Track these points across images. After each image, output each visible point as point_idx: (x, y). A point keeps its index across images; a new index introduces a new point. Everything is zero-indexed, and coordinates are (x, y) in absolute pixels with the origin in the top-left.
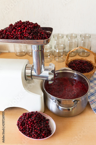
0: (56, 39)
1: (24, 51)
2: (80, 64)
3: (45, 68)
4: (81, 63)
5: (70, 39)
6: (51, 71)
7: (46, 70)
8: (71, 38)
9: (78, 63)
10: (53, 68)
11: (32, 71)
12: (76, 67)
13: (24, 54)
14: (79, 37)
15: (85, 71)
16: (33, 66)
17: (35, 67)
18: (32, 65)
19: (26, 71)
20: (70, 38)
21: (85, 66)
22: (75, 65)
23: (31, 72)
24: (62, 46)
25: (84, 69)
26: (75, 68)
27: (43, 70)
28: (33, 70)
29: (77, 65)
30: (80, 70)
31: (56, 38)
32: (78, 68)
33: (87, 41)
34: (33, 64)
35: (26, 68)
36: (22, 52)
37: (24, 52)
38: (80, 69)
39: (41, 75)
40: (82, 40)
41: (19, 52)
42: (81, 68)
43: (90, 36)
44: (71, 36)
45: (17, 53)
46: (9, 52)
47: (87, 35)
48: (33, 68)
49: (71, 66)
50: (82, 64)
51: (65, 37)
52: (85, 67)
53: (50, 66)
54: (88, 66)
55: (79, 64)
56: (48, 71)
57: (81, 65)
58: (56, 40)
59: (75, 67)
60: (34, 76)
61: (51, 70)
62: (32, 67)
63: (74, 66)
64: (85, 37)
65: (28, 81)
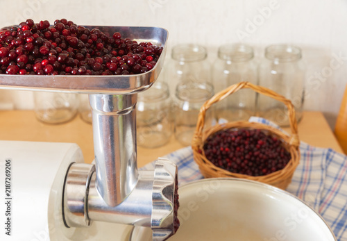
0: (182, 63)
1: (67, 105)
2: (245, 145)
3: (139, 178)
4: (245, 138)
5: (229, 63)
6: (159, 191)
7: (141, 184)
8: (232, 61)
9: (237, 140)
10: (170, 177)
11: (92, 191)
12: (234, 156)
13: (69, 115)
14: (263, 55)
15: (265, 167)
16: (94, 170)
17: (102, 175)
18: (90, 167)
19: (69, 188)
20: (229, 58)
21: (261, 148)
22: (229, 147)
23: (87, 195)
24: (203, 87)
25: (261, 159)
26: (231, 159)
27: (131, 184)
28: (93, 187)
29: (235, 147)
30: (250, 164)
31: (183, 59)
32: (240, 157)
33: (290, 71)
34: (94, 163)
35: (68, 180)
36: (60, 109)
37: (69, 109)
38: (249, 160)
39: (125, 204)
40: (273, 67)
41: (50, 110)
42: (251, 156)
43: (297, 52)
44: (234, 55)
45: (42, 111)
46: (15, 109)
47: (289, 50)
48: (93, 178)
49: (215, 154)
50: (251, 143)
51: (212, 56)
52: (264, 153)
53: (158, 170)
54: (269, 147)
55: (239, 144)
56: (150, 189)
57: (247, 147)
58: (182, 68)
59: (231, 155)
60: (98, 208)
61: (163, 187)
62: (89, 172)
63: (227, 155)
64: (282, 56)
65: (73, 229)
